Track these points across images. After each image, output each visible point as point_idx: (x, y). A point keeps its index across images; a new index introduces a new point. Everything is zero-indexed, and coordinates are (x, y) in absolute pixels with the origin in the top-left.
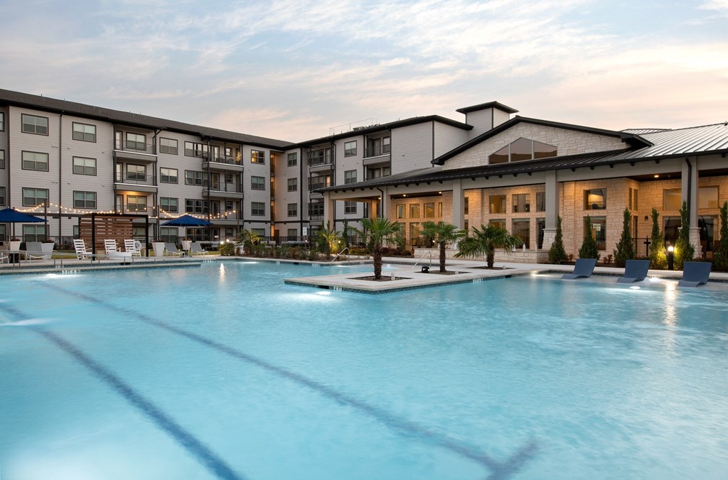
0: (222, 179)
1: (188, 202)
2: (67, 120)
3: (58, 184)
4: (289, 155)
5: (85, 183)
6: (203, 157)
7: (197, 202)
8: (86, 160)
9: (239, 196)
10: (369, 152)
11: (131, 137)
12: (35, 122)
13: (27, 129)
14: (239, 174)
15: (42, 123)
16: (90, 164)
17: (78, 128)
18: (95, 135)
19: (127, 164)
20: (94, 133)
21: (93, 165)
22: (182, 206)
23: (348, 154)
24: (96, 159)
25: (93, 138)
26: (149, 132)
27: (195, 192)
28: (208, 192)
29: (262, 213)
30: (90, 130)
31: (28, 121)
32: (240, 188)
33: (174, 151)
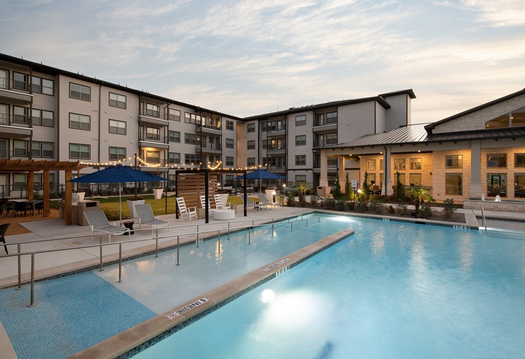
0: (208, 140)
1: (187, 156)
2: (105, 90)
3: (98, 141)
4: (248, 125)
5: (118, 141)
6: (196, 124)
7: (193, 156)
8: (119, 122)
9: (219, 152)
10: (316, 123)
11: (150, 107)
12: (81, 90)
13: (73, 95)
14: (218, 137)
15: (86, 91)
16: (122, 125)
17: (113, 97)
18: (125, 104)
19: (147, 127)
20: (124, 101)
21: (124, 127)
22: (183, 159)
23: (298, 124)
24: (126, 122)
25: (124, 106)
26: (162, 104)
27: (191, 149)
28: (201, 149)
30: (121, 99)
31: (75, 88)
32: (219, 147)
33: (179, 119)
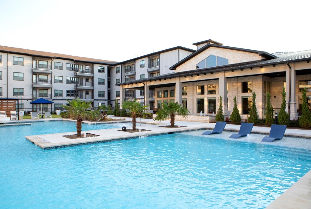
0: (84, 80)
1: (68, 92)
2: (11, 56)
3: (7, 85)
5: (19, 84)
6: (74, 71)
7: (72, 92)
8: (19, 74)
9: (92, 88)
11: (41, 62)
14: (92, 78)
16: (21, 75)
17: (16, 59)
18: (23, 62)
19: (39, 75)
21: (23, 76)
22: (65, 94)
24: (24, 73)
25: (22, 64)
26: (49, 60)
27: (71, 87)
28: (77, 87)
29: (103, 96)
30: (21, 60)
32: (92, 85)
33: (61, 68)
